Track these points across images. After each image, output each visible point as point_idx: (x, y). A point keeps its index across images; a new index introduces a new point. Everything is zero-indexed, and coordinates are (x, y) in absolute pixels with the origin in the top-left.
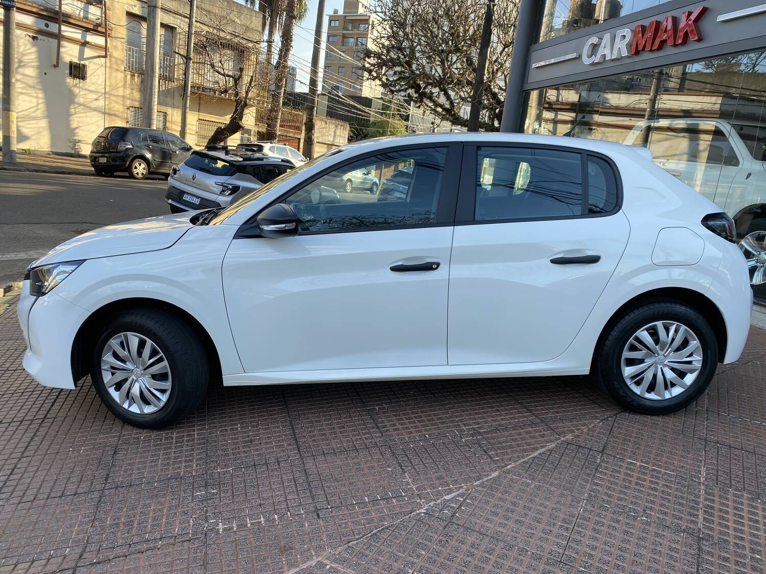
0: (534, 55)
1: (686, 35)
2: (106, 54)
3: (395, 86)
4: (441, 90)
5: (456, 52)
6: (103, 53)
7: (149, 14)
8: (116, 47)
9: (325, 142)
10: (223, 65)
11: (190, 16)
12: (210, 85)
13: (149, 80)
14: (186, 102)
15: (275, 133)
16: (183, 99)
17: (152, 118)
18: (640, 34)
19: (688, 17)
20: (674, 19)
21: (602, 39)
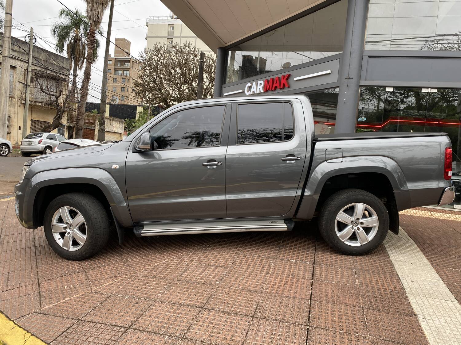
0: (224, 89)
1: (284, 85)
3: (153, 101)
7: (3, 60)
9: (110, 131)
10: (48, 89)
11: (28, 61)
12: (39, 100)
13: (3, 99)
14: (26, 110)
15: (81, 127)
16: (24, 109)
17: (5, 120)
18: (267, 83)
19: (284, 78)
20: (279, 78)
21: (252, 84)
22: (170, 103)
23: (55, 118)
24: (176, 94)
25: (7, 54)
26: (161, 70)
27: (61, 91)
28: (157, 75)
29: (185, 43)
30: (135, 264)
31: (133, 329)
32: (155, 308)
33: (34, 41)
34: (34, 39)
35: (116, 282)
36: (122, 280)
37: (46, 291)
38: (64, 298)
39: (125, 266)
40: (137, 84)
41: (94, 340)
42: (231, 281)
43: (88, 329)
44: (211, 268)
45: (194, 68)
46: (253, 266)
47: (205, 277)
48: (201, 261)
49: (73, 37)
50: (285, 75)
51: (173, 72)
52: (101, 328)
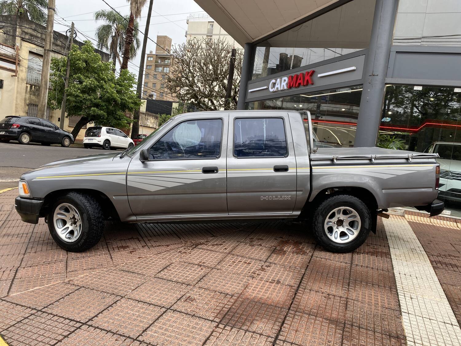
0: (249, 86)
1: (308, 82)
2: (16, 74)
4: (209, 100)
5: (216, 81)
6: (14, 74)
7: (44, 54)
8: (22, 71)
9: (145, 126)
14: (64, 102)
18: (291, 80)
19: (308, 74)
20: (303, 74)
21: (277, 80)
25: (48, 48)
28: (189, 71)
30: (119, 257)
31: (88, 325)
32: (119, 304)
34: (75, 33)
35: (92, 274)
36: (99, 272)
37: (21, 278)
38: (35, 287)
39: (108, 258)
41: (45, 333)
42: (209, 282)
43: (43, 320)
44: (194, 267)
46: (239, 268)
47: (183, 276)
48: (186, 259)
50: (308, 71)
52: (57, 322)
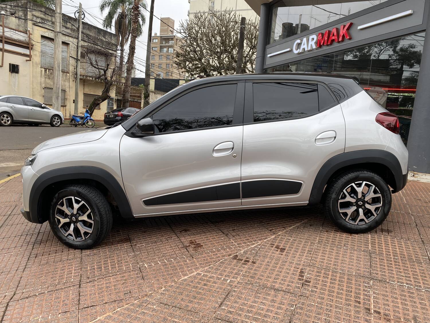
0: (268, 50)
1: (343, 37)
3: (193, 71)
6: (28, 59)
7: (55, 36)
8: (36, 55)
10: (97, 63)
11: (78, 37)
12: (90, 74)
13: (56, 72)
14: (77, 84)
15: (128, 99)
16: (76, 82)
17: (58, 93)
18: (321, 37)
19: (344, 28)
20: (336, 29)
21: (302, 40)
22: (209, 72)
23: (103, 91)
24: (215, 63)
25: (58, 30)
26: (201, 40)
27: (108, 65)
28: (197, 44)
29: (225, 10)
30: (153, 274)
33: (83, 16)
34: (83, 14)
39: (138, 277)
40: (178, 55)
44: (269, 295)
45: (234, 35)
46: (338, 293)
49: (120, 14)
51: (212, 41)
